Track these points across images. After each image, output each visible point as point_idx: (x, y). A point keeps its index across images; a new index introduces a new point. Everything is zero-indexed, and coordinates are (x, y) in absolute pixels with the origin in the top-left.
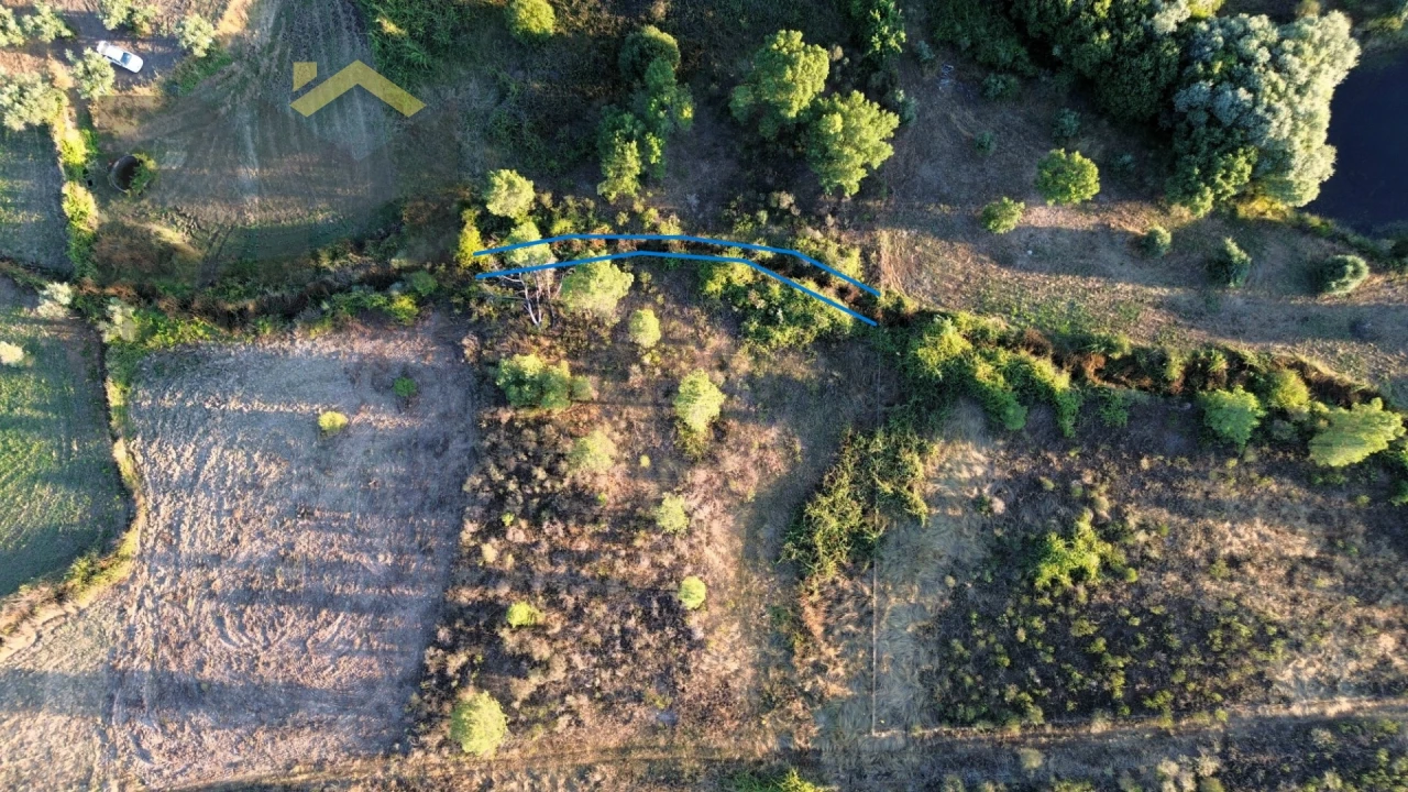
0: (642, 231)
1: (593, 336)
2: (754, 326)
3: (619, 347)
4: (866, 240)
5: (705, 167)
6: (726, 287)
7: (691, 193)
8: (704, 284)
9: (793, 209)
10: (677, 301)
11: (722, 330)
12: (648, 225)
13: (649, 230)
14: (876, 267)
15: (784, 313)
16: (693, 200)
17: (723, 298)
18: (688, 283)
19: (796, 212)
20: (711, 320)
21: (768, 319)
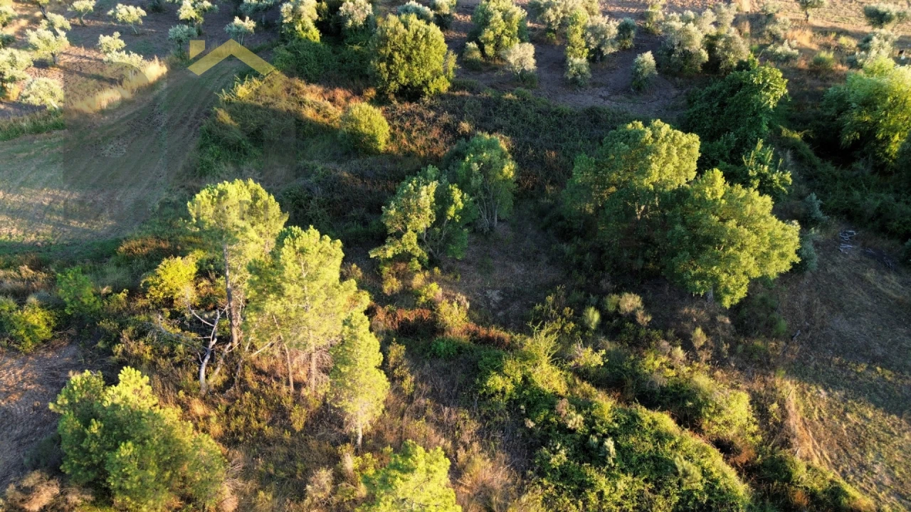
0: (414, 307)
1: (280, 414)
2: (560, 457)
3: (313, 444)
4: (758, 386)
5: (518, 269)
6: (519, 390)
7: (494, 289)
8: (484, 376)
9: (639, 314)
10: (434, 395)
11: (502, 456)
12: (423, 299)
13: (423, 306)
14: (780, 426)
15: (617, 447)
16: (495, 296)
17: (513, 404)
18: (460, 378)
19: (644, 319)
20: (483, 435)
21: (588, 452)
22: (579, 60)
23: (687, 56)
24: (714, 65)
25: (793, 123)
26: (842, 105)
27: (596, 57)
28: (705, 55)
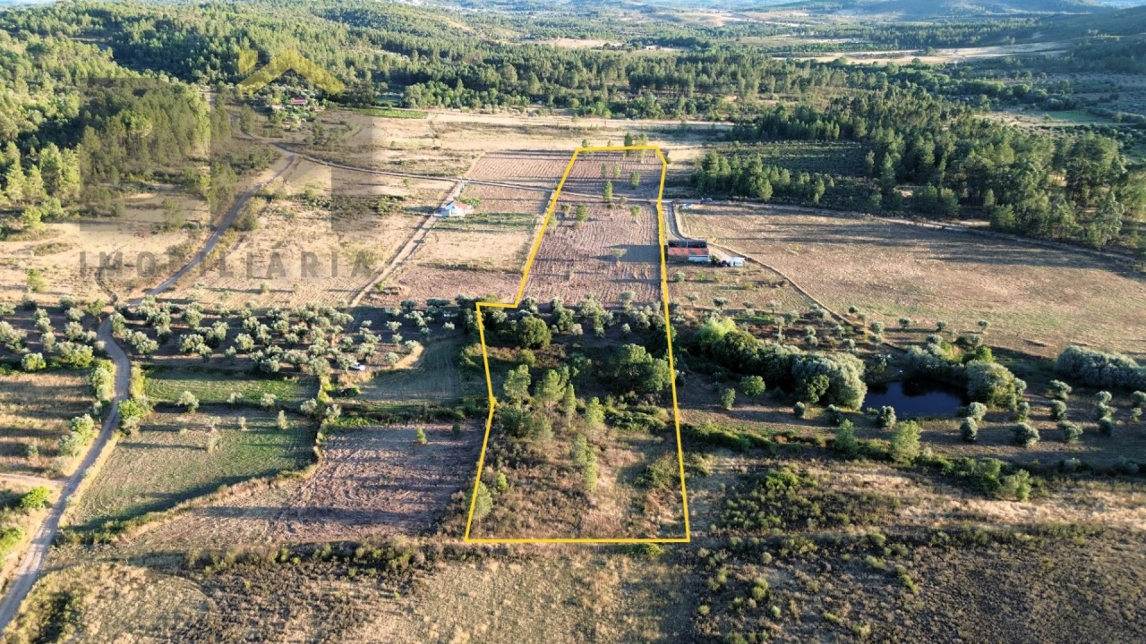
19: (636, 397)
22: (600, 329)
23: (642, 324)
24: (653, 326)
25: (684, 346)
26: (699, 337)
27: (606, 327)
28: (649, 323)
